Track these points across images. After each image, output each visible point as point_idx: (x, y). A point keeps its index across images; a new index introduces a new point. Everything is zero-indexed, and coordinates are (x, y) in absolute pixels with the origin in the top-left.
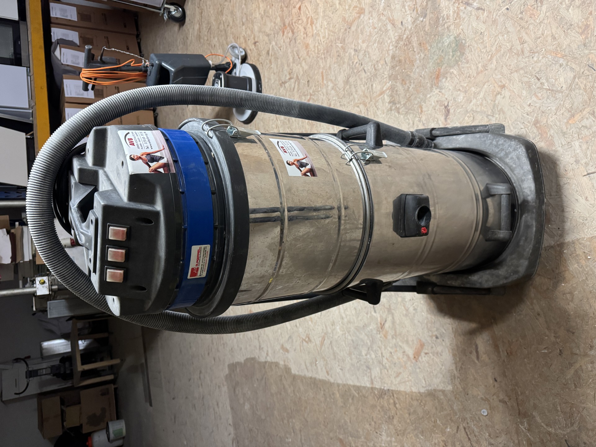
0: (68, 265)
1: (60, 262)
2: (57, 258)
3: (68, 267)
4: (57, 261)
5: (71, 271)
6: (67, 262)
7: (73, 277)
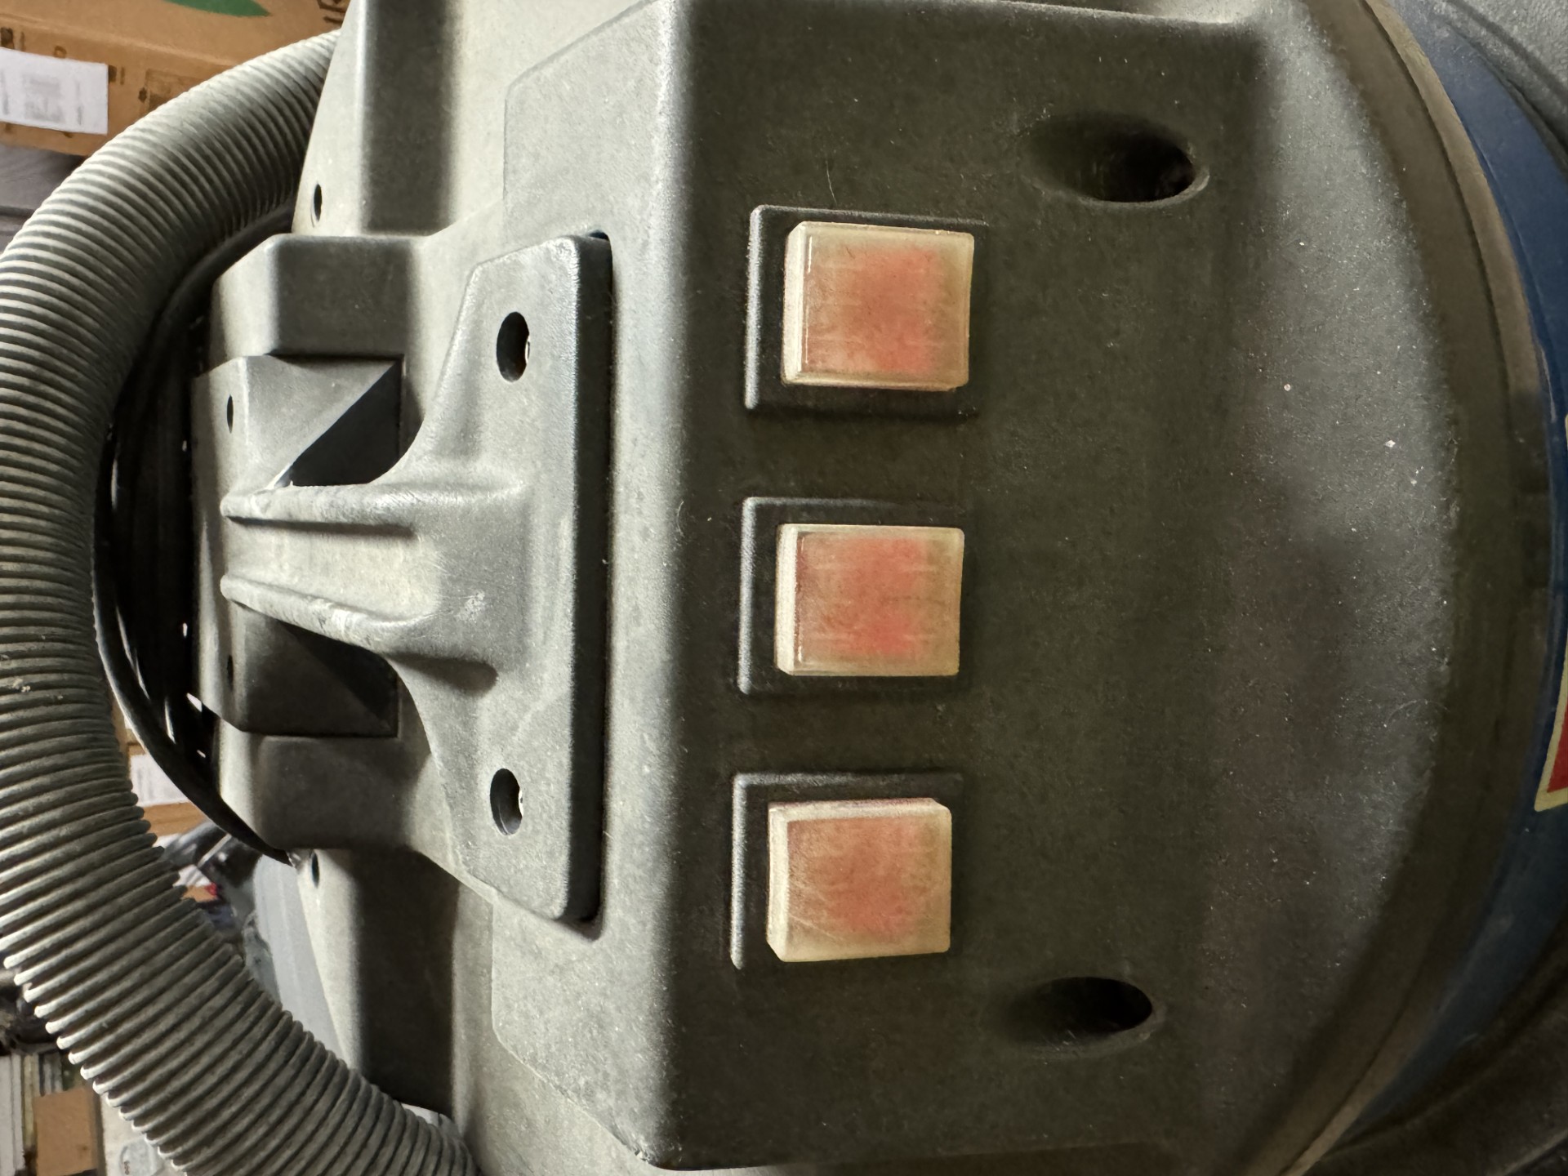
0: (217, 1002)
1: (160, 981)
2: (137, 954)
3: (220, 1022)
4: (135, 976)
5: (244, 1047)
6: (212, 983)
7: (265, 1100)
